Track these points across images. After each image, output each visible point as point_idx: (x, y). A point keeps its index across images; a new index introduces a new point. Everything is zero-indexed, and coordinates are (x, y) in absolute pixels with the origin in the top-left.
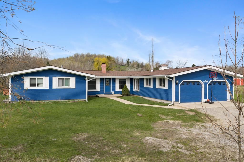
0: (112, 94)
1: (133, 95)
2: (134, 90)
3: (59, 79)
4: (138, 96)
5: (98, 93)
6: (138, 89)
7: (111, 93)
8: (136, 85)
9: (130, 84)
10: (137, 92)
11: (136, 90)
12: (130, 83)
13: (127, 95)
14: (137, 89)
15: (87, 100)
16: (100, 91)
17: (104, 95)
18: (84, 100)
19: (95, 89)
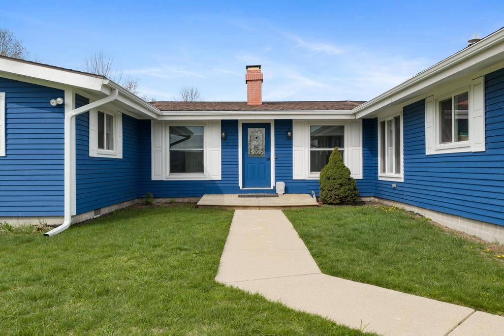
0: (273, 193)
1: (377, 200)
2: (382, 176)
4: (400, 206)
5: (212, 187)
6: (398, 171)
7: (272, 188)
8: (390, 151)
9: (361, 148)
10: (394, 185)
11: (387, 174)
12: (364, 146)
13: (341, 199)
14: (391, 171)
15: (67, 222)
16: (220, 178)
17: (239, 196)
18: (50, 222)
19: (200, 168)
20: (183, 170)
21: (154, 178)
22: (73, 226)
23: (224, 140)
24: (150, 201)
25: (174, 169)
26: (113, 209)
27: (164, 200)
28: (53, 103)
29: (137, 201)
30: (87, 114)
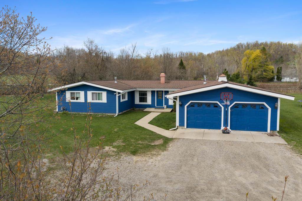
3: (93, 93)
5: (149, 106)
7: (163, 107)
15: (117, 115)
16: (151, 104)
17: (155, 109)
18: (114, 114)
19: (146, 102)
20: (142, 102)
21: (135, 104)
22: (118, 115)
23: (152, 94)
24: (134, 109)
25: (140, 101)
26: (125, 111)
27: (138, 109)
28: (115, 94)
29: (131, 109)
30: (120, 96)
